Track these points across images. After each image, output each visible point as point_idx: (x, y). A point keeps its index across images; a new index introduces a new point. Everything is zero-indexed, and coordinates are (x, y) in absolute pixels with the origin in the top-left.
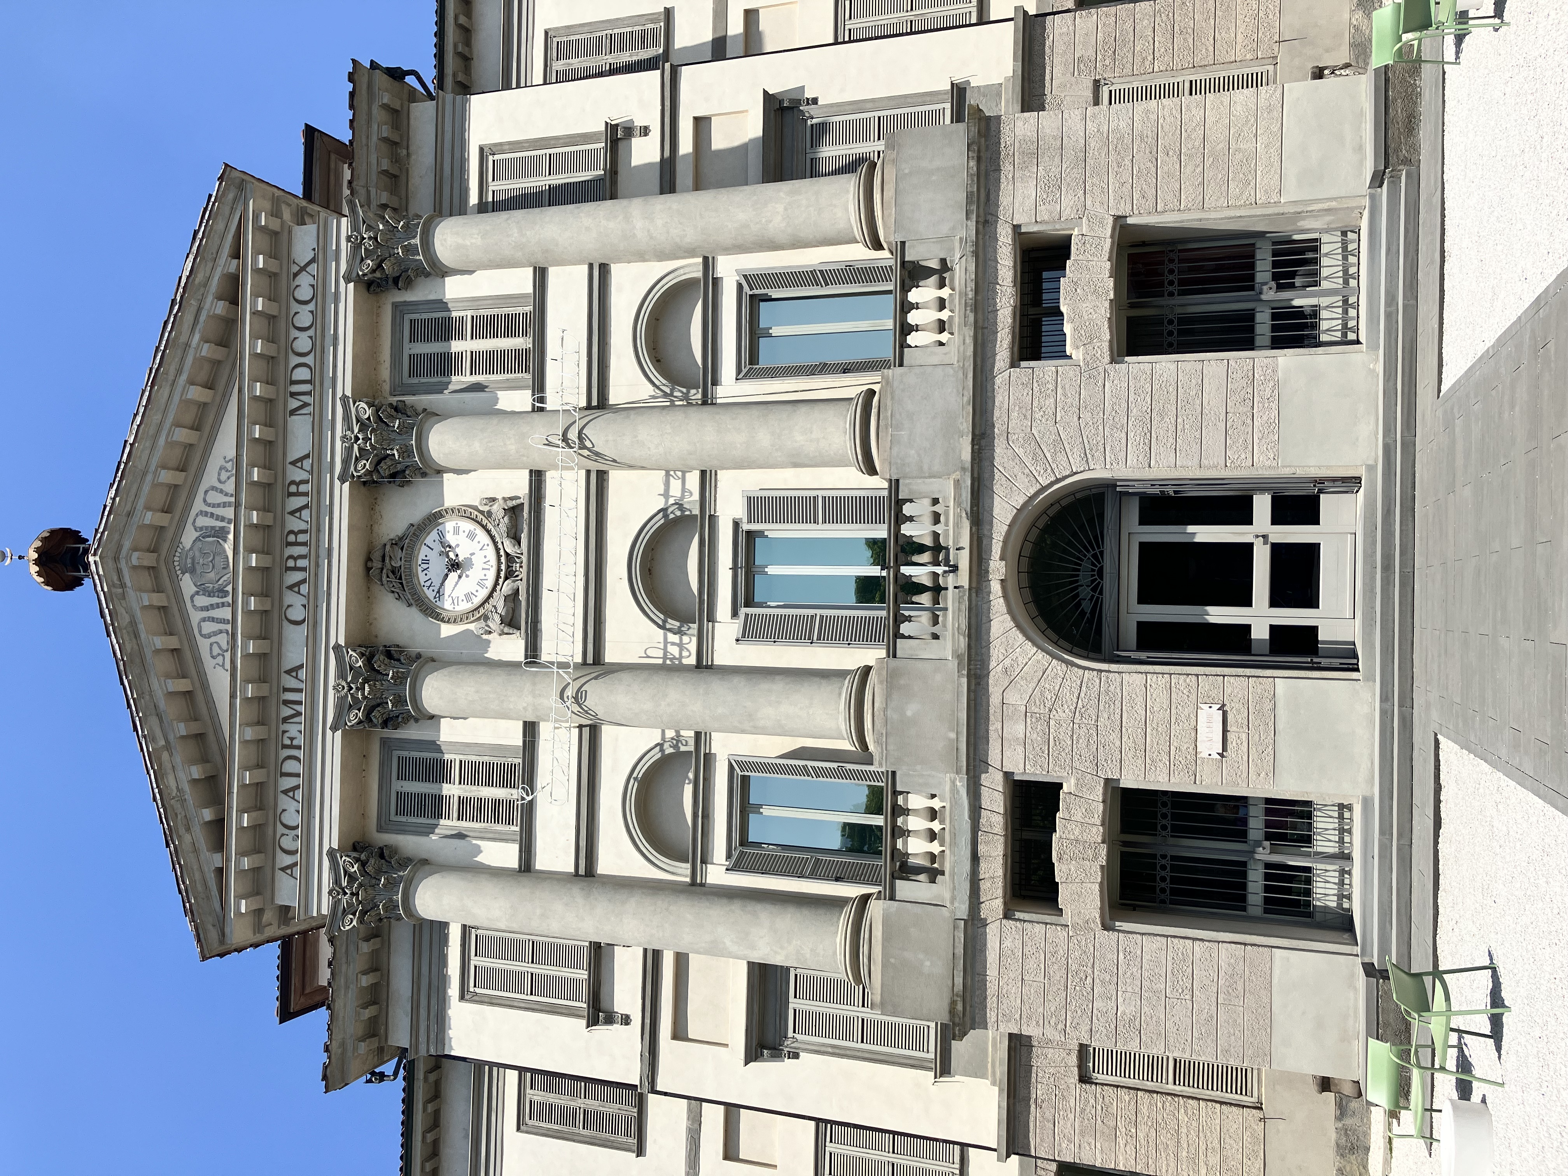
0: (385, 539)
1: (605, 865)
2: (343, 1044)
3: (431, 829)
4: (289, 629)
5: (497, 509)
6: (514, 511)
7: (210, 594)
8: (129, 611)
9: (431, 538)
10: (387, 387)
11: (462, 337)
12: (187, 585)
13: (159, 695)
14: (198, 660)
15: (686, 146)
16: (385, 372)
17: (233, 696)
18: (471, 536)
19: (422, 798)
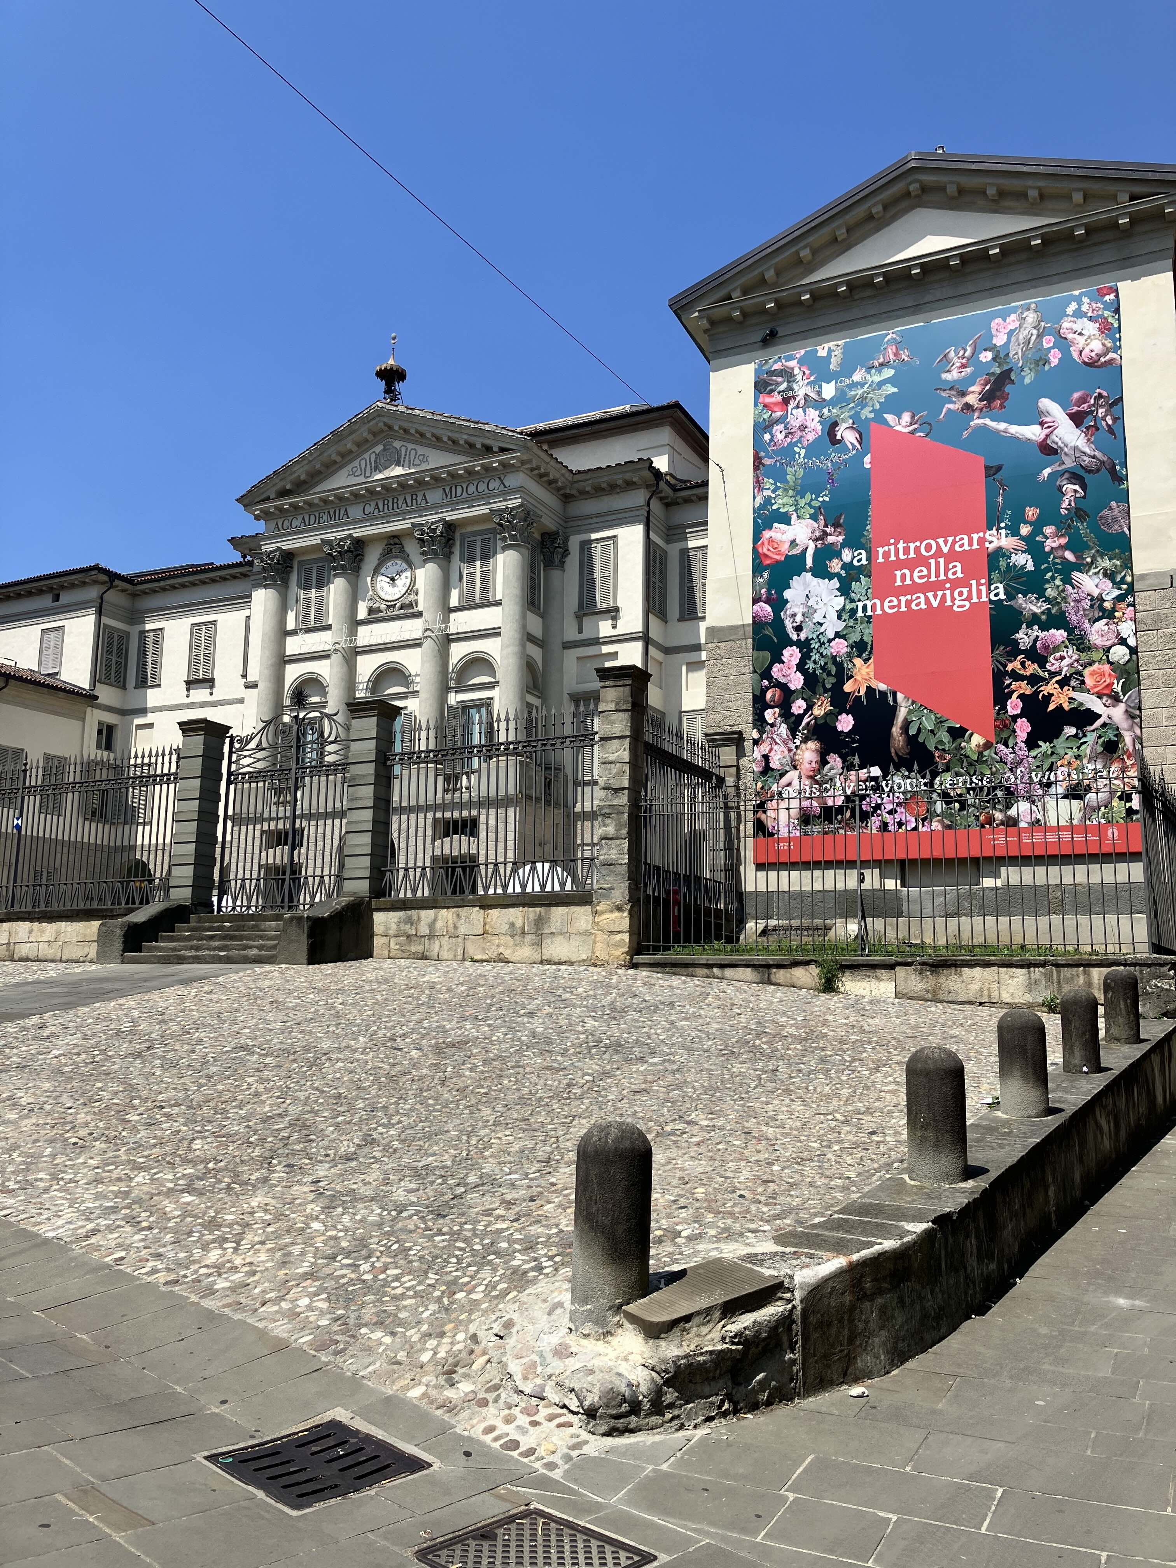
0: (404, 543)
1: (289, 667)
2: (246, 543)
3: (299, 587)
4: (361, 506)
5: (412, 597)
6: (410, 605)
7: (376, 462)
8: (359, 429)
9: (405, 566)
10: (463, 531)
11: (481, 567)
12: (379, 448)
13: (329, 452)
14: (351, 461)
15: (606, 649)
16: (469, 529)
17: (328, 491)
18: (404, 585)
19: (310, 579)
